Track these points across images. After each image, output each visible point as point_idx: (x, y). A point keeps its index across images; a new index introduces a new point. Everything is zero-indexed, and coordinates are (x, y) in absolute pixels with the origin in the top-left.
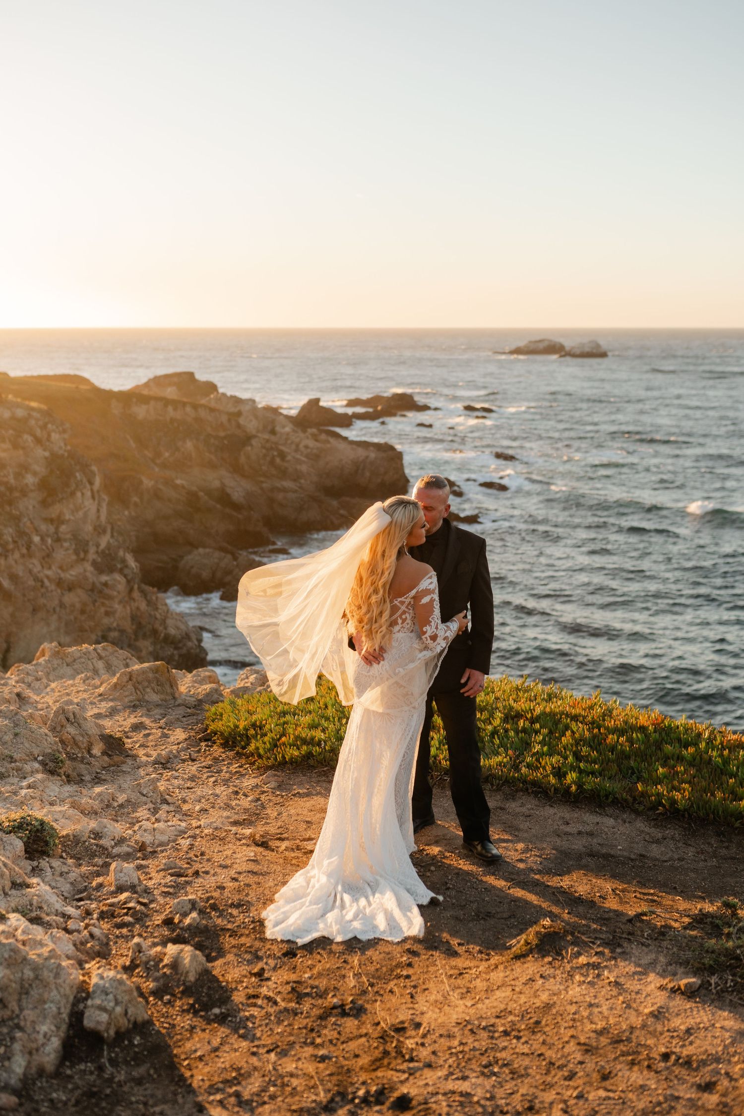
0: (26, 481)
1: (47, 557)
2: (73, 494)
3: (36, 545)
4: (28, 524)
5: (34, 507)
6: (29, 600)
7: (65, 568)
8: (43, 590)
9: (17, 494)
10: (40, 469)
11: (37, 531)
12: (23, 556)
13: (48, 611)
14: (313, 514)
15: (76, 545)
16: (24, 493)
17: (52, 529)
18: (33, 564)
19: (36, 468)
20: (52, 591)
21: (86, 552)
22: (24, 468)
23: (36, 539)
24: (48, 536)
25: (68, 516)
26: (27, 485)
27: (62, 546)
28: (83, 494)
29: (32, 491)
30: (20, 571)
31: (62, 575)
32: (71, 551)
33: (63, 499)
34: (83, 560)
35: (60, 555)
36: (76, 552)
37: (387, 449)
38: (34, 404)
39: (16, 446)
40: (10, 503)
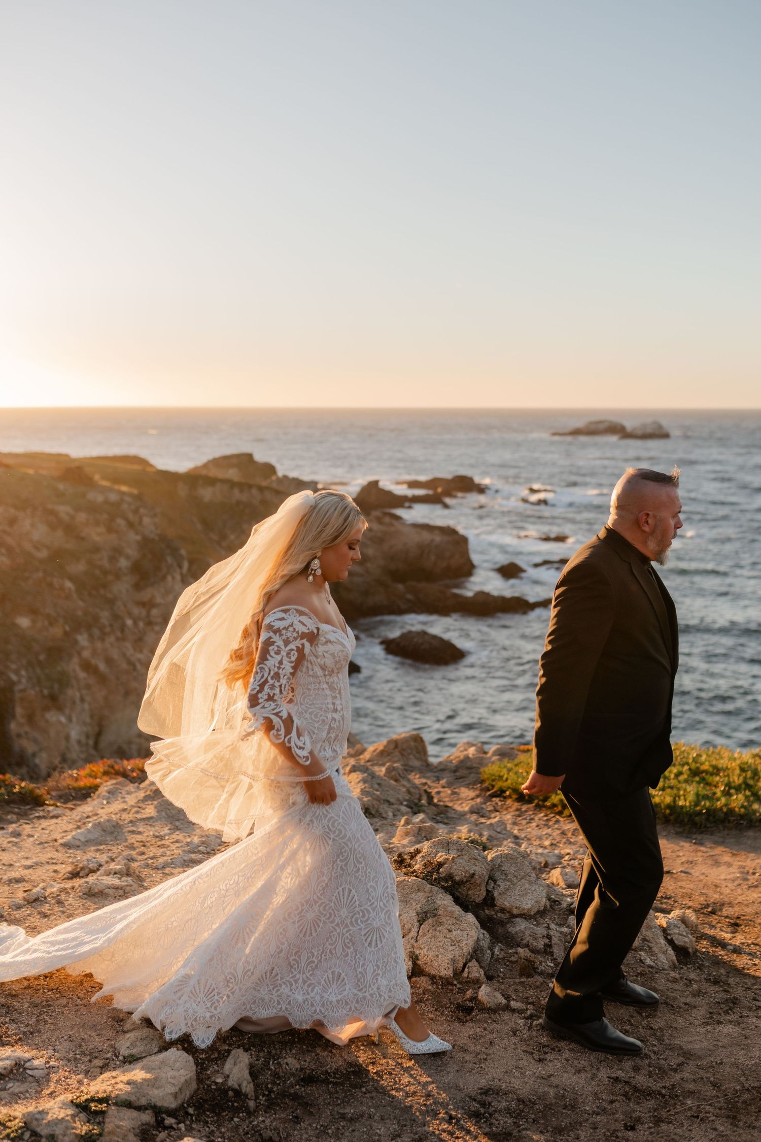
0: (119, 565)
1: (139, 641)
2: (164, 578)
3: (129, 629)
4: (123, 607)
5: (127, 590)
6: (122, 684)
8: (135, 674)
9: (110, 578)
10: (133, 552)
11: (130, 614)
12: (118, 639)
14: (379, 598)
16: (118, 576)
17: (144, 612)
18: (125, 647)
19: (129, 551)
22: (117, 552)
23: (129, 622)
24: (140, 619)
25: (159, 600)
26: (120, 569)
28: (173, 578)
29: (125, 574)
30: (115, 654)
33: (154, 582)
35: (151, 638)
37: (450, 532)
38: (124, 488)
39: (110, 530)
40: (105, 586)
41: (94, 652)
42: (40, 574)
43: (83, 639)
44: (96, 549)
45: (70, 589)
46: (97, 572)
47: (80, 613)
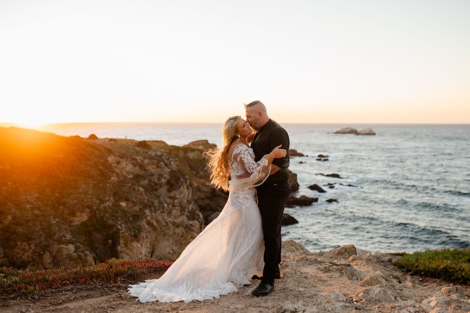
0: (161, 181)
1: (170, 213)
2: (180, 187)
3: (166, 208)
4: (163, 199)
5: (165, 192)
6: (163, 231)
7: (176, 218)
8: (168, 227)
9: (158, 187)
10: (167, 176)
12: (161, 212)
13: (169, 236)
15: (181, 208)
16: (161, 186)
17: (171, 201)
18: (164, 216)
19: (166, 176)
20: (171, 227)
21: (184, 211)
22: (161, 176)
23: (166, 205)
24: (170, 204)
25: (177, 196)
26: (162, 183)
27: (175, 209)
28: (183, 187)
29: (164, 185)
30: (160, 218)
31: (175, 221)
32: (179, 211)
33: (176, 189)
34: (183, 214)
35: (174, 212)
36: (181, 211)
39: (158, 167)
40: (156, 190)
41: (152, 217)
42: (130, 185)
43: (147, 212)
44: (152, 175)
45: (142, 191)
46: (153, 184)
47: (146, 201)
